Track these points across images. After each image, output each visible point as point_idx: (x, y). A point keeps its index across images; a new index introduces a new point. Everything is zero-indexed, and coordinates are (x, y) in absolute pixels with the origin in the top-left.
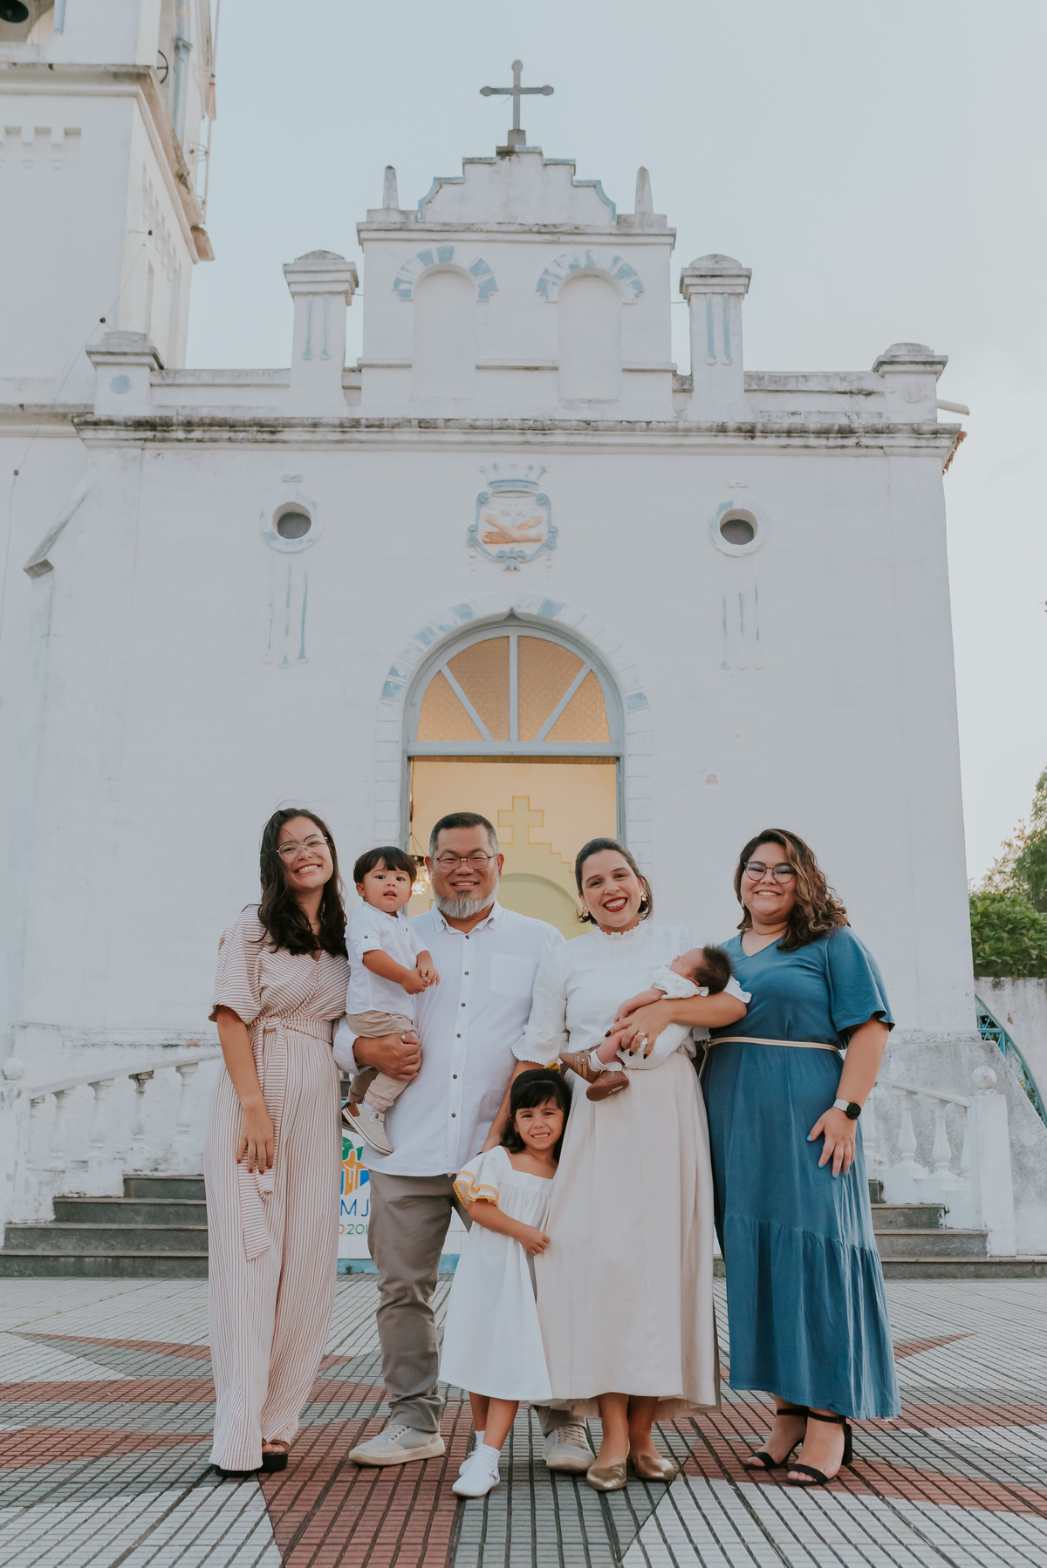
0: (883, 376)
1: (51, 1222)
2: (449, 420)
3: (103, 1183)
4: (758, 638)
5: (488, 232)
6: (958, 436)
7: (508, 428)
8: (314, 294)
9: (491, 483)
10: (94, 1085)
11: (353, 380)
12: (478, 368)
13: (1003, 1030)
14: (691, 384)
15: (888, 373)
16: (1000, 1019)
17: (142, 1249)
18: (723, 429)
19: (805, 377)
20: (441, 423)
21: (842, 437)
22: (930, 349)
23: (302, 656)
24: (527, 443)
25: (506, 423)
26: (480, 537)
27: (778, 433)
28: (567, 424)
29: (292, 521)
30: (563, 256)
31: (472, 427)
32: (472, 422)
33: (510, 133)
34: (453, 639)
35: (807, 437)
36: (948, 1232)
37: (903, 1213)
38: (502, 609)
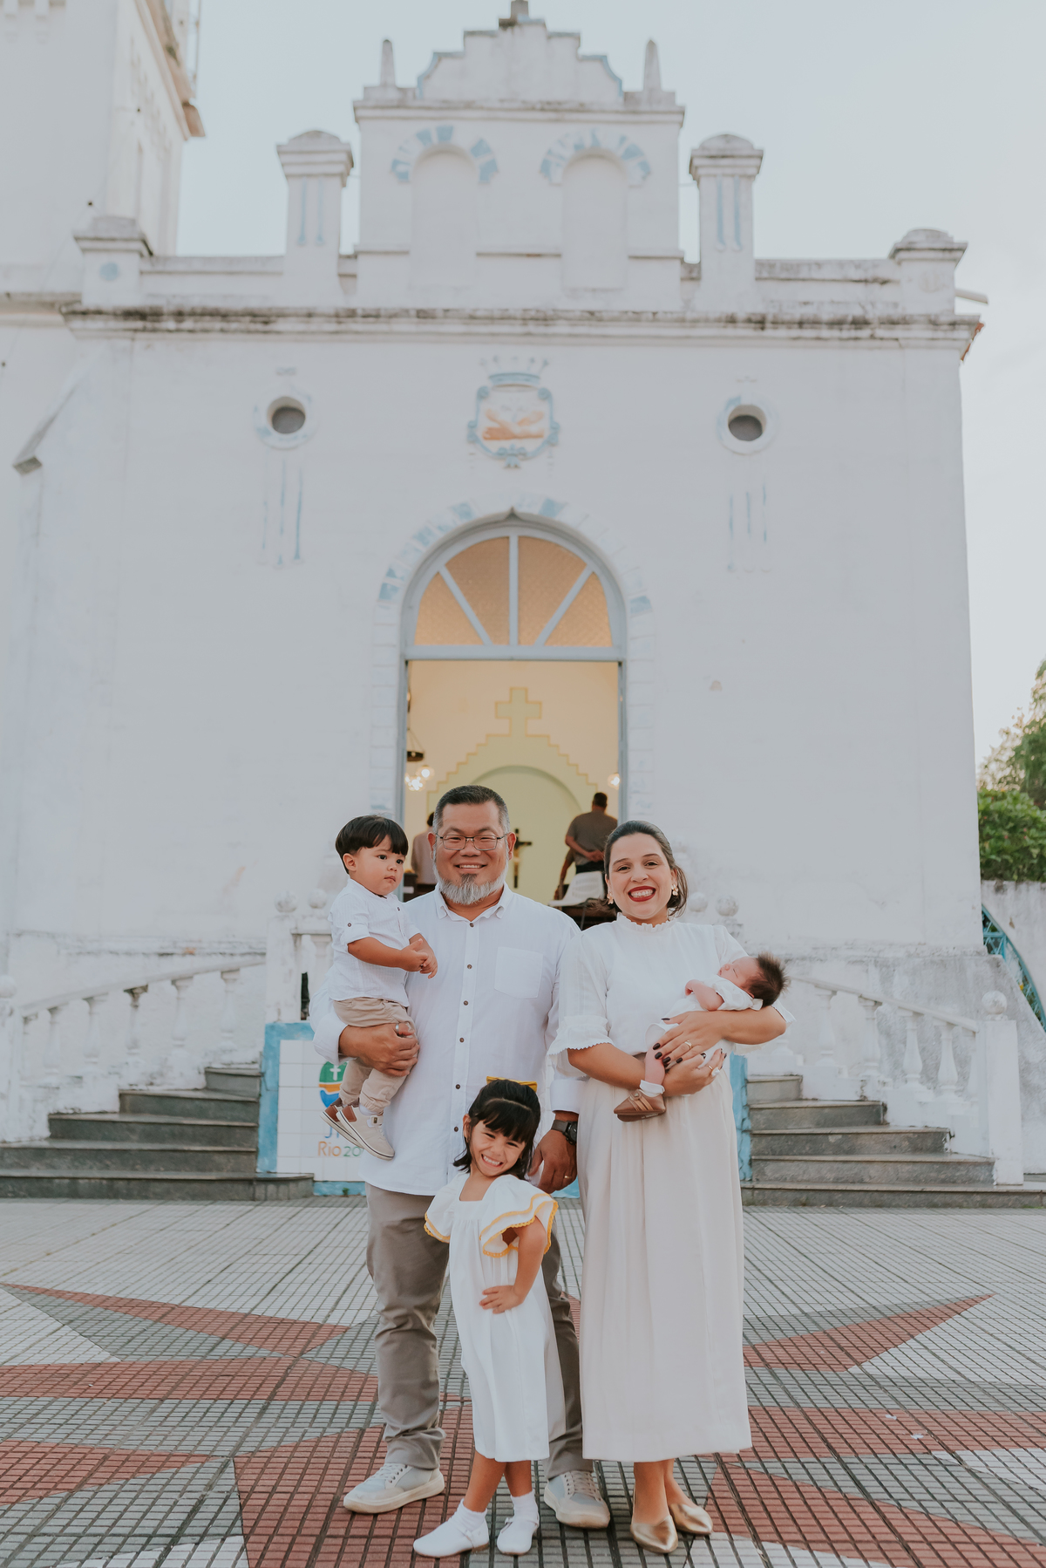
0: (899, 264)
1: (46, 1139)
2: (448, 310)
3: (98, 1099)
4: (765, 539)
5: (489, 109)
6: (976, 326)
7: (509, 318)
8: (309, 176)
9: (491, 377)
10: (89, 1000)
11: (349, 267)
12: (479, 255)
13: (1004, 934)
14: (699, 272)
15: (904, 260)
16: (1002, 924)
17: (137, 1170)
18: (732, 320)
19: (819, 265)
20: (440, 314)
21: (856, 329)
22: (949, 234)
23: (297, 556)
24: (529, 334)
25: (506, 314)
26: (480, 433)
27: (789, 324)
28: (571, 315)
29: (286, 416)
30: (567, 135)
31: (472, 317)
32: (472, 313)
33: (513, 5)
34: (453, 538)
35: (820, 328)
36: (954, 1158)
37: (908, 1137)
38: (501, 508)
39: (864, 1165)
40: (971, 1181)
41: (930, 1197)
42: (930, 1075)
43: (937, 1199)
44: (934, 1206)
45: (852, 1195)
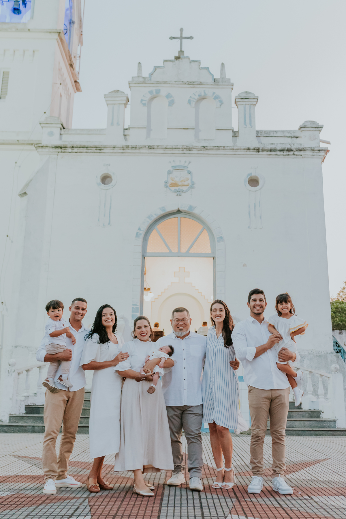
0: (302, 131)
1: (24, 413)
2: (158, 146)
3: (41, 401)
4: (260, 218)
5: (172, 84)
6: (327, 151)
8: (115, 104)
9: (172, 167)
10: (39, 367)
11: (127, 132)
12: (168, 128)
13: (342, 348)
14: (238, 134)
15: (303, 130)
16: (342, 344)
18: (249, 149)
19: (276, 132)
20: (156, 147)
21: (288, 152)
22: (318, 123)
23: (109, 224)
24: (184, 153)
25: (177, 147)
26: (168, 185)
27: (267, 150)
28: (197, 147)
29: (106, 179)
30: (196, 92)
31: (166, 148)
32: (166, 147)
33: (179, 52)
34: (159, 218)
35: (277, 152)
36: (323, 419)
37: (308, 413)
38: (175, 208)
39: (294, 422)
40: (329, 427)
41: (315, 432)
42: (315, 393)
43: (317, 433)
44: (317, 435)
45: (290, 431)
